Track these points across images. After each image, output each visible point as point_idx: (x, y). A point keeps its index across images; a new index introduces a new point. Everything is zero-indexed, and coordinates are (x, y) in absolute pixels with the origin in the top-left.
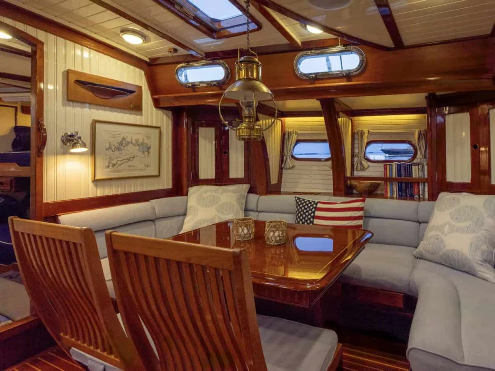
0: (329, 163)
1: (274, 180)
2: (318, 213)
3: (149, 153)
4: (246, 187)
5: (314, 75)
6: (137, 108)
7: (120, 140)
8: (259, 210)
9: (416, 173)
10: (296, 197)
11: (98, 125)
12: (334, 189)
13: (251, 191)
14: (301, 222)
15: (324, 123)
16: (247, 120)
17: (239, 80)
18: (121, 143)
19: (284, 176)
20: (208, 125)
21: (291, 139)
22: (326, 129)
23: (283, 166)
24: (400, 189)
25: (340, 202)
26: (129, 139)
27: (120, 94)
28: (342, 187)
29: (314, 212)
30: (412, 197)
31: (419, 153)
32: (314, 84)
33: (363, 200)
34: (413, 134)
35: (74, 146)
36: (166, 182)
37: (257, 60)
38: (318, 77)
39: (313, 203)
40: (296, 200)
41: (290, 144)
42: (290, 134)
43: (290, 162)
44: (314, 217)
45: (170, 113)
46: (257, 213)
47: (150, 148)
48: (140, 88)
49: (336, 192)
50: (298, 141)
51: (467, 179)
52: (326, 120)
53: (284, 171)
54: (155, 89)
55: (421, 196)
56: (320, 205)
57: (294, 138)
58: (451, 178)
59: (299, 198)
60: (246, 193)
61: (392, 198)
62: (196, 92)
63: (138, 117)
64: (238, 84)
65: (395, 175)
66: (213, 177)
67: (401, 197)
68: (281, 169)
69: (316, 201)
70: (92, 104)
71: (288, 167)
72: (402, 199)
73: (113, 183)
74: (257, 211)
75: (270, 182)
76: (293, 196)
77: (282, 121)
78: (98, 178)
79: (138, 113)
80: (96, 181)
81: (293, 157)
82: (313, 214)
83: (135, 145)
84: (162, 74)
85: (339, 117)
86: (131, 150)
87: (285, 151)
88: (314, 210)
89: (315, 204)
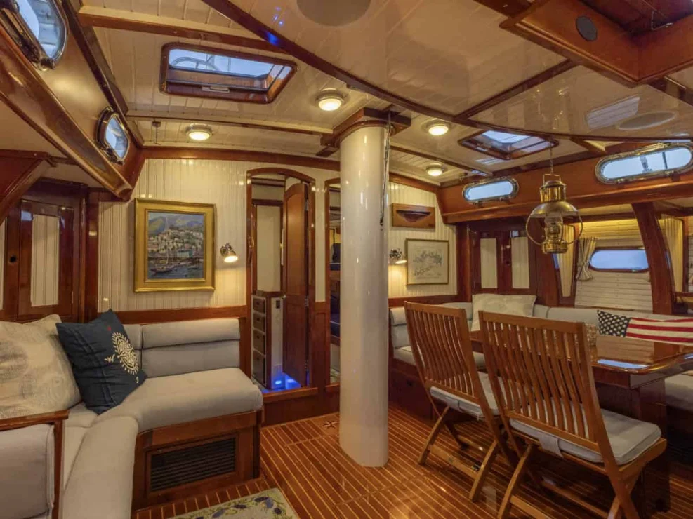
0: (647, 275)
1: (566, 292)
2: (630, 330)
3: (441, 263)
4: (532, 298)
5: (622, 180)
6: (432, 226)
7: (421, 253)
10: (598, 311)
11: (409, 243)
12: (654, 306)
13: (537, 302)
15: (637, 225)
16: (552, 236)
17: (544, 202)
18: (422, 256)
19: (578, 289)
20: (489, 236)
21: (588, 247)
22: (640, 233)
23: (577, 277)
25: (662, 320)
26: (427, 253)
27: (422, 216)
28: (668, 303)
29: (625, 329)
32: (623, 188)
35: (398, 259)
36: (452, 290)
37: (561, 183)
38: (627, 181)
39: (623, 319)
40: (599, 315)
41: (586, 252)
42: (585, 242)
43: (586, 273)
44: (626, 334)
45: (455, 227)
47: (441, 259)
48: (434, 209)
49: (657, 309)
50: (597, 249)
52: (640, 224)
53: (578, 283)
54: (444, 209)
56: (632, 322)
57: (592, 245)
59: (602, 312)
60: (533, 305)
62: (483, 207)
63: (432, 233)
64: (543, 206)
66: (496, 287)
68: (574, 280)
69: (628, 317)
70: (407, 227)
71: (584, 278)
73: (418, 287)
75: (562, 294)
76: (596, 310)
77: (574, 227)
78: (410, 282)
79: (432, 230)
80: (408, 285)
81: (590, 267)
82: (623, 331)
83: (431, 257)
84: (450, 195)
85: (660, 218)
86: (428, 261)
87: (579, 260)
88: (624, 326)
89: (626, 319)
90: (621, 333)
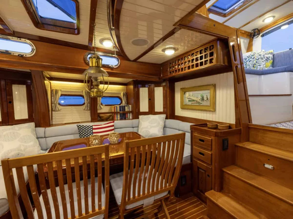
2: (94, 131)
4: (33, 124)
8: (46, 136)
9: (127, 109)
10: (77, 125)
12: (92, 119)
14: (82, 137)
19: (54, 115)
24: (121, 116)
25: (103, 124)
28: (96, 117)
29: (92, 131)
30: (125, 119)
31: (123, 101)
33: (114, 122)
34: (120, 93)
40: (78, 127)
43: (58, 107)
44: (93, 133)
46: (45, 139)
49: (93, 120)
51: (147, 110)
53: (54, 113)
55: (129, 118)
56: (94, 127)
58: (142, 110)
59: (79, 125)
60: (34, 128)
61: (117, 120)
65: (118, 110)
67: (121, 119)
69: (91, 125)
71: (57, 110)
72: (121, 120)
74: (45, 137)
76: (76, 125)
77: (50, 83)
81: (59, 104)
87: (53, 100)
88: (91, 130)
89: (91, 127)
90: (91, 133)
